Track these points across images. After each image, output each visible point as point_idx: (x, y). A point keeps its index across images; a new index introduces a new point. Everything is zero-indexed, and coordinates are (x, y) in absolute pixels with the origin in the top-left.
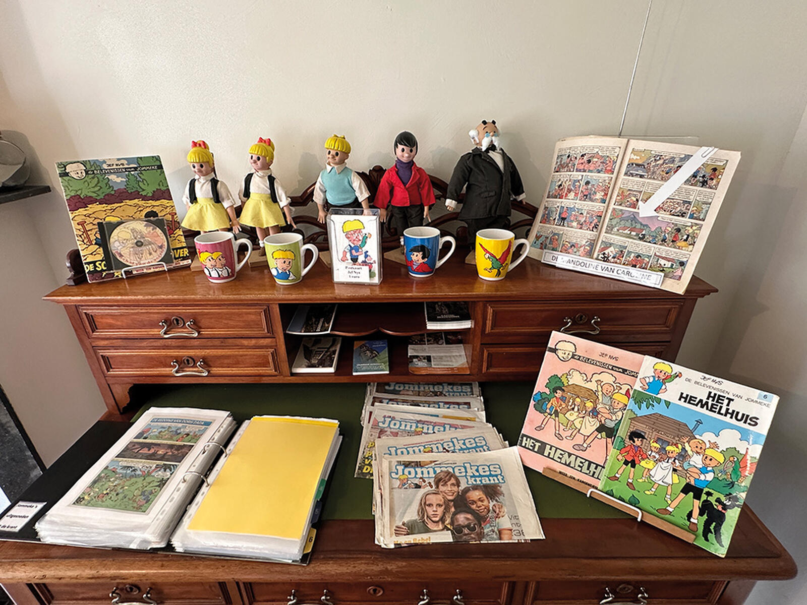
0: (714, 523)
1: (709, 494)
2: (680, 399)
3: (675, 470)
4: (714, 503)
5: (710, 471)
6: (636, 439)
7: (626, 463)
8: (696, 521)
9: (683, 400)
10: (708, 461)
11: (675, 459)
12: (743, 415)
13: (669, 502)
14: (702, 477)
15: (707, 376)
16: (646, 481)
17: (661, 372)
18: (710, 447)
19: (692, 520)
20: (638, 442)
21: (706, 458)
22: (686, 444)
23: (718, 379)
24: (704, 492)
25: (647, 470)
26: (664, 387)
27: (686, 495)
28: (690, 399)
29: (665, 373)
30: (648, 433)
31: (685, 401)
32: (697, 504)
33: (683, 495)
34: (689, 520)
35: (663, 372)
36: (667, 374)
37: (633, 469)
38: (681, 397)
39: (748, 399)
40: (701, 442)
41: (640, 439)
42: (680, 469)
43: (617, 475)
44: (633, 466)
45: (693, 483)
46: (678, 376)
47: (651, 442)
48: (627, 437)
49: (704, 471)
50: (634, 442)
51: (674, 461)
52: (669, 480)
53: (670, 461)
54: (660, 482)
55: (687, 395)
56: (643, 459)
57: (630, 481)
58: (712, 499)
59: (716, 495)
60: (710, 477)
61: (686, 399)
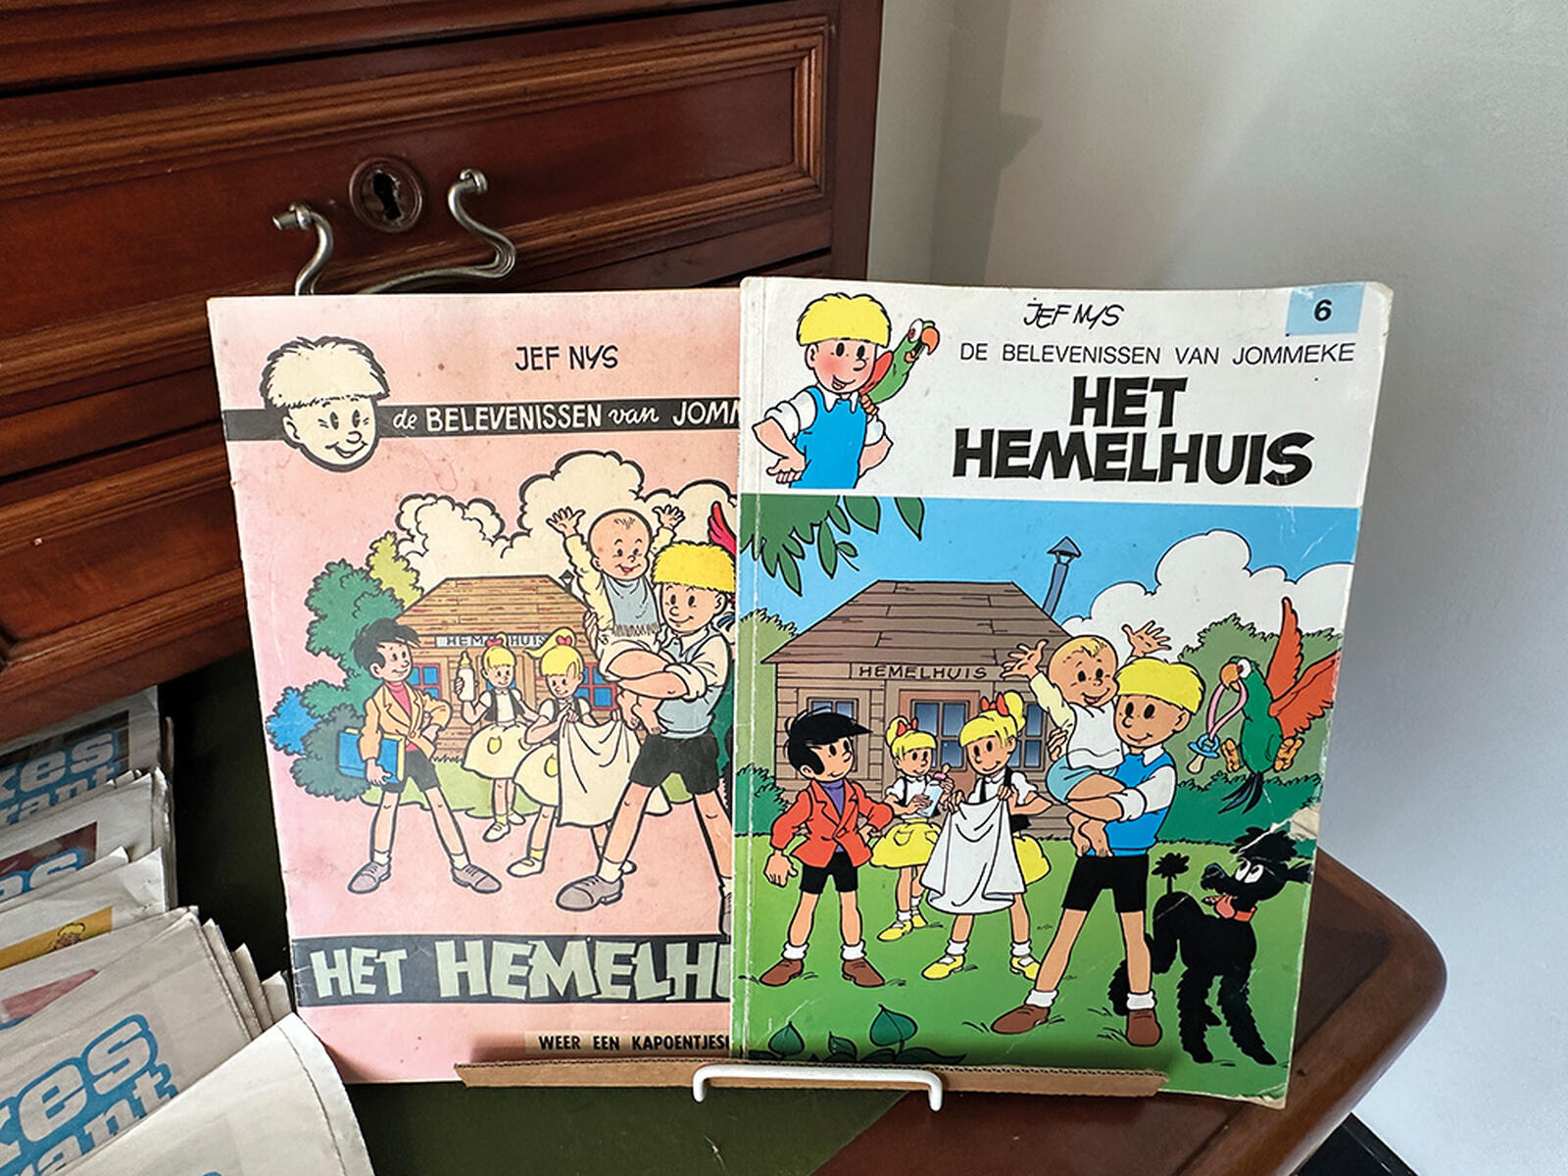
0: (1217, 980)
1: (1173, 866)
2: (960, 470)
3: (1019, 823)
4: (1198, 894)
5: (1157, 764)
6: (823, 752)
7: (812, 881)
8: (1147, 1002)
9: (973, 465)
10: (1139, 726)
11: (1009, 773)
12: (1239, 442)
13: (1031, 971)
14: (1132, 804)
15: (1050, 298)
16: (918, 922)
17: (840, 350)
18: (1133, 658)
19: (1133, 1003)
20: (834, 761)
21: (1130, 708)
22: (1039, 684)
23: (1097, 299)
24: (1153, 866)
25: (907, 873)
26: (874, 433)
27: (1088, 910)
28: (1006, 452)
29: (861, 351)
30: (863, 697)
31: (985, 472)
32: (1137, 925)
33: (1075, 916)
34: (1121, 1008)
35: (851, 348)
36: (869, 354)
37: (848, 897)
38: (963, 454)
39: (1244, 355)
40: (1092, 646)
41: (839, 745)
42: (1040, 805)
43: (793, 953)
44: (848, 881)
45: (1101, 848)
46: (920, 345)
47: (891, 735)
48: (783, 757)
49: (1131, 773)
50: (820, 768)
51: (1008, 782)
52: (1006, 880)
53: (992, 790)
54: (978, 905)
55: (987, 435)
56: (879, 832)
57: (854, 953)
58: (1188, 884)
59: (1200, 857)
60: (1160, 790)
61: (983, 453)
